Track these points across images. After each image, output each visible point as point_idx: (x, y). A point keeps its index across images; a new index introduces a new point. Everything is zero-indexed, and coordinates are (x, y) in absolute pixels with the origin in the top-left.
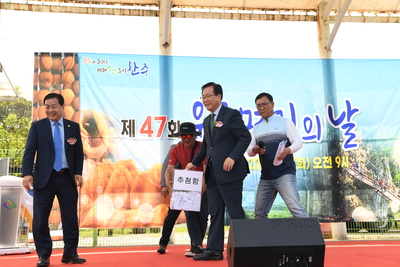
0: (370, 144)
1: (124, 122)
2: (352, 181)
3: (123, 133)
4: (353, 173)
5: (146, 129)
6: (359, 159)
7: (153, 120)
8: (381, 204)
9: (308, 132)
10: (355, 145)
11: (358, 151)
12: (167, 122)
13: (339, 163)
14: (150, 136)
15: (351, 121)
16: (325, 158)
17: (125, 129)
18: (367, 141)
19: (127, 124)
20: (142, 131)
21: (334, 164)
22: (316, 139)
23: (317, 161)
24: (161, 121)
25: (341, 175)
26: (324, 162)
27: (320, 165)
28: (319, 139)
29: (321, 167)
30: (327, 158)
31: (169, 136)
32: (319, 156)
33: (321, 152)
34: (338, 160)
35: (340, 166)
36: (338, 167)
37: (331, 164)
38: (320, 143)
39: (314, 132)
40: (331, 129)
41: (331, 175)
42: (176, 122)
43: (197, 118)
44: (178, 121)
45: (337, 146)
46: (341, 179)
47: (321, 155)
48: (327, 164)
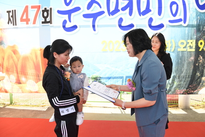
1: (9, 12)
3: (8, 23)
5: (25, 17)
7: (30, 9)
9: (174, 15)
12: (41, 10)
13: (201, 47)
14: (27, 23)
16: (190, 41)
17: (9, 19)
19: (11, 14)
20: (22, 20)
21: (197, 48)
23: (182, 43)
24: (36, 9)
25: (201, 58)
26: (188, 45)
27: (184, 48)
28: (185, 22)
29: (185, 50)
30: (192, 41)
31: (43, 23)
32: (184, 39)
33: (187, 35)
34: (201, 43)
35: (203, 49)
36: (200, 50)
37: (194, 47)
38: (186, 27)
39: (180, 15)
40: (197, 13)
41: (192, 58)
42: (49, 9)
43: (67, 4)
44: (51, 9)
45: (203, 30)
46: (201, 61)
47: (186, 38)
48: (191, 47)
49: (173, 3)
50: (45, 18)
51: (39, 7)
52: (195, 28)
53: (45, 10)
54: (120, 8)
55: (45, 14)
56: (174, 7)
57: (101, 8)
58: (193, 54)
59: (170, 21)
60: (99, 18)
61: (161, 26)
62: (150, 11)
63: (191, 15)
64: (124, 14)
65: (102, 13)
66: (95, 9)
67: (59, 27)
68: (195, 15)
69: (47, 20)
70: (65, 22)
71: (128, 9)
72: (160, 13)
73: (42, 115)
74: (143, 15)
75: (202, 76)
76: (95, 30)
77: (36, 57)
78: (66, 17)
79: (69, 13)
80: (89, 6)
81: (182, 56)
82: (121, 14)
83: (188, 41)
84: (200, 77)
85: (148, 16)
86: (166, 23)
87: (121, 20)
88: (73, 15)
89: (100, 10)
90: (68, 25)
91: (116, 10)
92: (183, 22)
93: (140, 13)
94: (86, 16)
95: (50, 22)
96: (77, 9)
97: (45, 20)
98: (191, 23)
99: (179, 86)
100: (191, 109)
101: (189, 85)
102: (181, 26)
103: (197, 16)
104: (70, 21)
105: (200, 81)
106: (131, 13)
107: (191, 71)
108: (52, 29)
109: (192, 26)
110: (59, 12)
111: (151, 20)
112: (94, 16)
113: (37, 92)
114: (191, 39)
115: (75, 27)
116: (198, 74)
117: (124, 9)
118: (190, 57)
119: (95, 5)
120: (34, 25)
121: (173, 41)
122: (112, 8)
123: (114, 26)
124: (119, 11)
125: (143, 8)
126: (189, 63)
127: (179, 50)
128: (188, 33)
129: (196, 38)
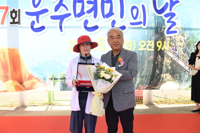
0: (187, 32)
2: (170, 62)
4: (171, 55)
6: (179, 44)
8: (187, 81)
9: (135, 18)
10: (175, 32)
11: (177, 37)
12: (9, 10)
13: (160, 47)
15: (173, 11)
16: (149, 42)
18: (185, 29)
21: (156, 48)
22: (142, 25)
23: (143, 44)
24: (4, 10)
25: (160, 57)
26: (148, 46)
27: (144, 48)
28: (144, 25)
29: (145, 49)
30: (151, 42)
31: (11, 23)
32: (144, 40)
33: (146, 36)
34: (159, 44)
35: (161, 49)
36: (159, 50)
37: (153, 47)
38: (145, 29)
39: (140, 19)
40: (155, 17)
41: (152, 57)
42: (18, 10)
43: (36, 6)
44: (19, 10)
45: (160, 32)
46: (160, 60)
47: (146, 39)
48: (150, 47)
49: (134, 7)
50: (14, 19)
51: (7, 8)
52: (154, 30)
53: (14, 11)
54: (85, 11)
55: (14, 15)
56: (135, 11)
57: (67, 10)
58: (153, 54)
59: (131, 24)
60: (65, 19)
61: (123, 28)
62: (113, 14)
63: (150, 18)
64: (89, 17)
65: (69, 15)
66: (62, 11)
67: (27, 28)
68: (153, 18)
69: (16, 21)
70: (33, 23)
71: (93, 12)
72: (122, 16)
73: (10, 113)
74: (107, 18)
75: (161, 73)
76: (62, 31)
77: (4, 56)
78: (34, 18)
79: (37, 14)
80: (57, 9)
81: (143, 55)
82: (87, 16)
83: (148, 42)
84: (159, 74)
85: (112, 18)
86: (127, 25)
87: (86, 22)
88: (40, 16)
89: (66, 12)
90: (36, 26)
91: (82, 13)
92: (143, 24)
93: (104, 16)
94: (53, 18)
95: (19, 23)
96: (45, 11)
97: (14, 20)
98: (150, 26)
99: (141, 83)
100: (154, 105)
101: (150, 81)
102: (141, 28)
103: (155, 19)
104: (38, 22)
105: (160, 78)
106: (95, 16)
107: (151, 69)
108: (20, 30)
109: (151, 28)
110: (27, 13)
111: (114, 22)
112: (61, 18)
113: (5, 91)
114: (150, 40)
115: (43, 28)
116: (158, 71)
117: (89, 12)
118: (150, 56)
119: (62, 7)
120: (2, 25)
121: (134, 41)
122: (78, 11)
123: (80, 27)
124: (85, 13)
125: (107, 11)
126: (149, 62)
127: (140, 49)
128: (148, 35)
129: (155, 39)
